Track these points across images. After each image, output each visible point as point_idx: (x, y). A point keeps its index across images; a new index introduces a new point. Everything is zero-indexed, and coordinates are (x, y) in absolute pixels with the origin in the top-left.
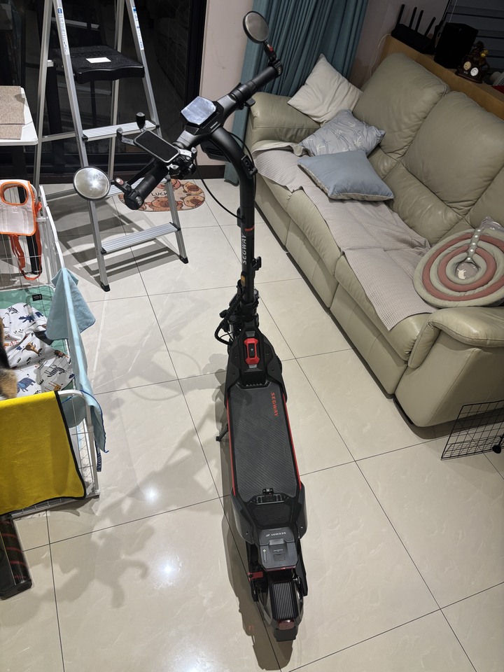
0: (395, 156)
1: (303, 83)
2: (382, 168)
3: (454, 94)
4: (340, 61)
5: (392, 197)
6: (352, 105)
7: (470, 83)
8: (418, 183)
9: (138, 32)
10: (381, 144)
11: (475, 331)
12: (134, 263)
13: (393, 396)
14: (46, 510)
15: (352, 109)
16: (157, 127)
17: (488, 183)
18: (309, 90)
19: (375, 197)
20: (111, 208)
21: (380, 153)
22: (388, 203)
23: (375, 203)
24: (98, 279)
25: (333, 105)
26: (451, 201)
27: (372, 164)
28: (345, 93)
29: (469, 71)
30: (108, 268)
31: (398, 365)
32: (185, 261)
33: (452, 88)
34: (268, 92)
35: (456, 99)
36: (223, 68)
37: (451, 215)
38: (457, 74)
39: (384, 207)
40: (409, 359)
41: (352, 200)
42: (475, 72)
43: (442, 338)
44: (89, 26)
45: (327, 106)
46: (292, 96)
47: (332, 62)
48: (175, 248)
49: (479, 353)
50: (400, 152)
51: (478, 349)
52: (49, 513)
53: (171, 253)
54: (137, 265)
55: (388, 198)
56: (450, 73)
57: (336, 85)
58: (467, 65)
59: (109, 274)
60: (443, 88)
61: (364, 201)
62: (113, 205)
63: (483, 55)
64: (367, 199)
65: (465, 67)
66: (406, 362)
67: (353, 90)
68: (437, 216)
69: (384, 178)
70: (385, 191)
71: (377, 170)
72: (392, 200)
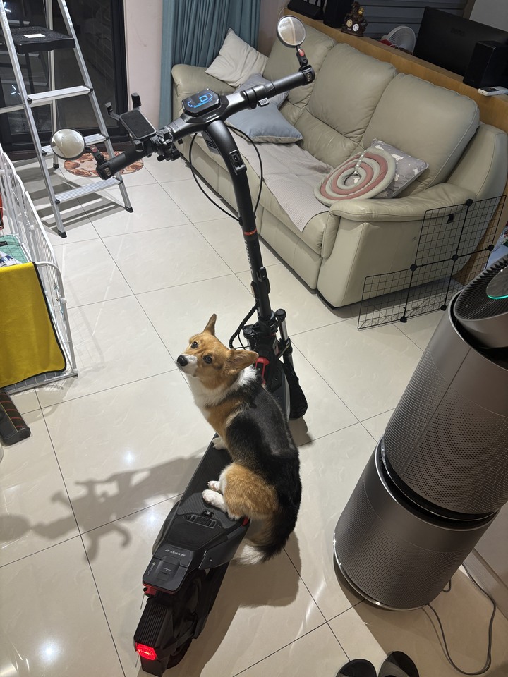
0: (301, 105)
1: (217, 55)
2: (291, 117)
3: (339, 45)
4: (246, 33)
5: (301, 138)
6: (262, 68)
7: (354, 37)
8: (321, 123)
9: (66, 9)
10: (289, 97)
11: (363, 209)
12: (85, 215)
13: (316, 291)
14: (34, 388)
15: (262, 72)
16: (91, 90)
17: (372, 112)
18: (222, 59)
19: (287, 139)
20: (60, 177)
21: (288, 105)
22: (299, 143)
23: (288, 144)
24: (55, 230)
25: (245, 70)
26: (347, 132)
27: (283, 114)
28: (254, 60)
29: (352, 27)
30: (64, 221)
31: (315, 261)
32: (131, 210)
33: (338, 41)
34: (187, 64)
35: (342, 49)
36: (145, 46)
37: (349, 144)
38: (342, 31)
39: (296, 146)
40: (322, 252)
41: (268, 142)
42: (356, 27)
43: (343, 223)
44: (22, 23)
45: (240, 72)
46: (208, 67)
47: (240, 35)
48: (121, 202)
49: (368, 226)
50: (304, 101)
51: (367, 224)
52: (37, 390)
53: (117, 206)
54: (88, 217)
55: (297, 139)
56: (337, 32)
57: (246, 54)
58: (349, 23)
59: (65, 225)
60: (330, 43)
61: (278, 144)
62: (61, 175)
63: (360, 12)
64: (280, 141)
65: (348, 24)
66: (320, 256)
67: (261, 57)
68: (339, 147)
69: (295, 125)
70: (295, 134)
71: (287, 119)
72: (301, 140)
